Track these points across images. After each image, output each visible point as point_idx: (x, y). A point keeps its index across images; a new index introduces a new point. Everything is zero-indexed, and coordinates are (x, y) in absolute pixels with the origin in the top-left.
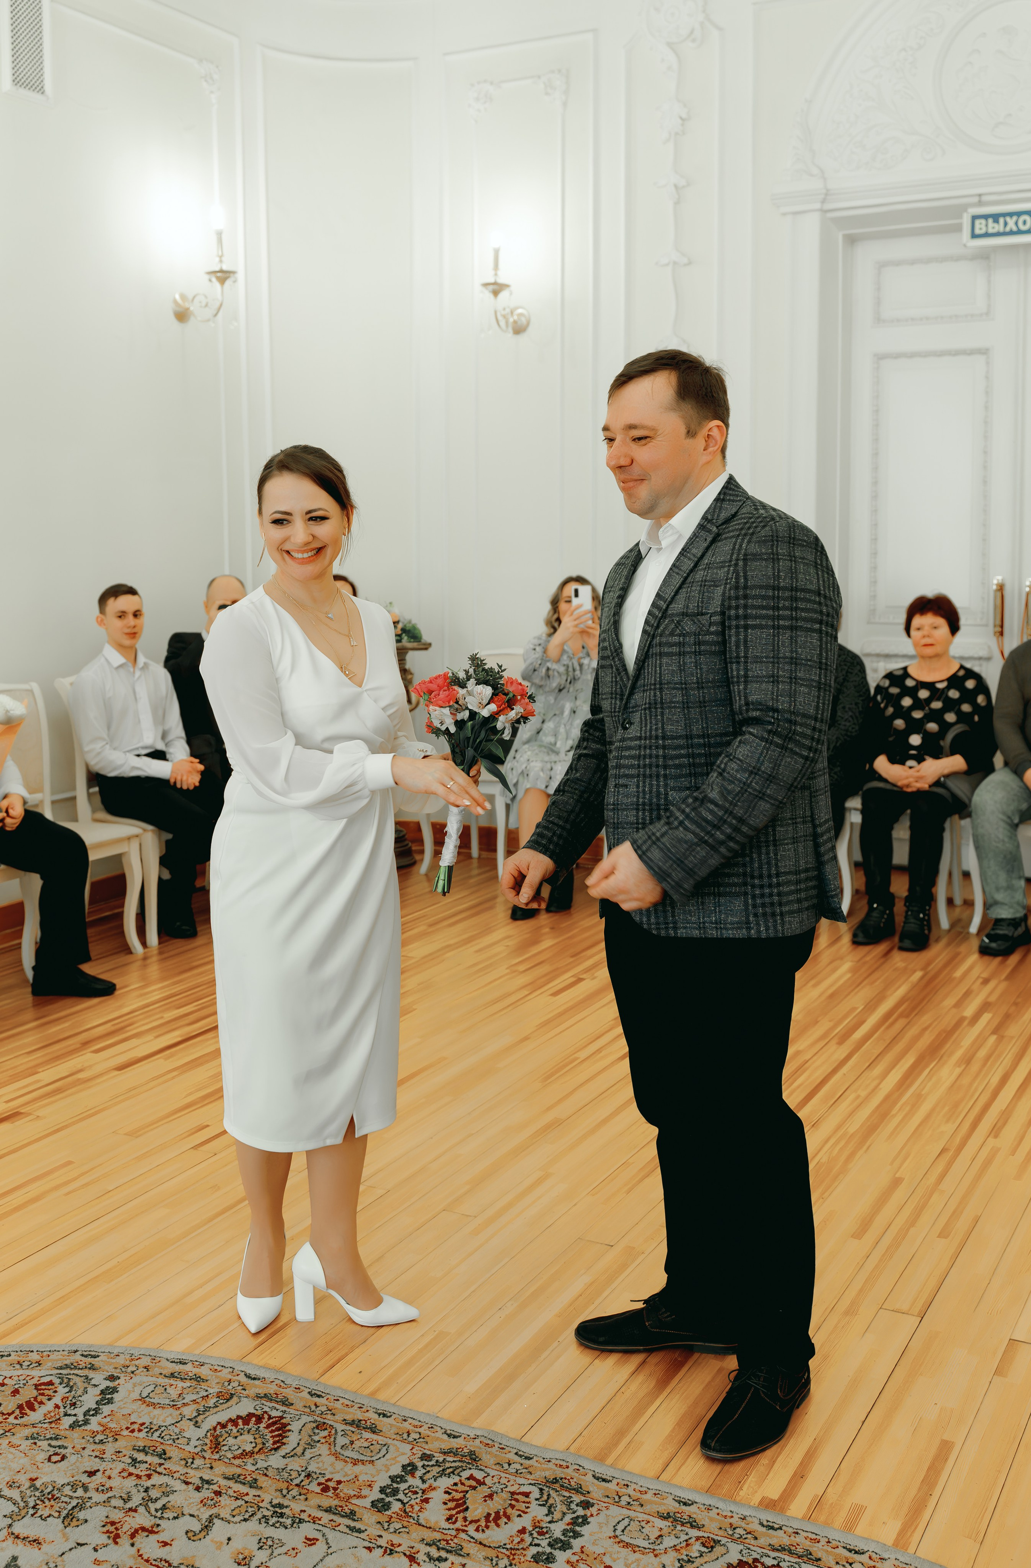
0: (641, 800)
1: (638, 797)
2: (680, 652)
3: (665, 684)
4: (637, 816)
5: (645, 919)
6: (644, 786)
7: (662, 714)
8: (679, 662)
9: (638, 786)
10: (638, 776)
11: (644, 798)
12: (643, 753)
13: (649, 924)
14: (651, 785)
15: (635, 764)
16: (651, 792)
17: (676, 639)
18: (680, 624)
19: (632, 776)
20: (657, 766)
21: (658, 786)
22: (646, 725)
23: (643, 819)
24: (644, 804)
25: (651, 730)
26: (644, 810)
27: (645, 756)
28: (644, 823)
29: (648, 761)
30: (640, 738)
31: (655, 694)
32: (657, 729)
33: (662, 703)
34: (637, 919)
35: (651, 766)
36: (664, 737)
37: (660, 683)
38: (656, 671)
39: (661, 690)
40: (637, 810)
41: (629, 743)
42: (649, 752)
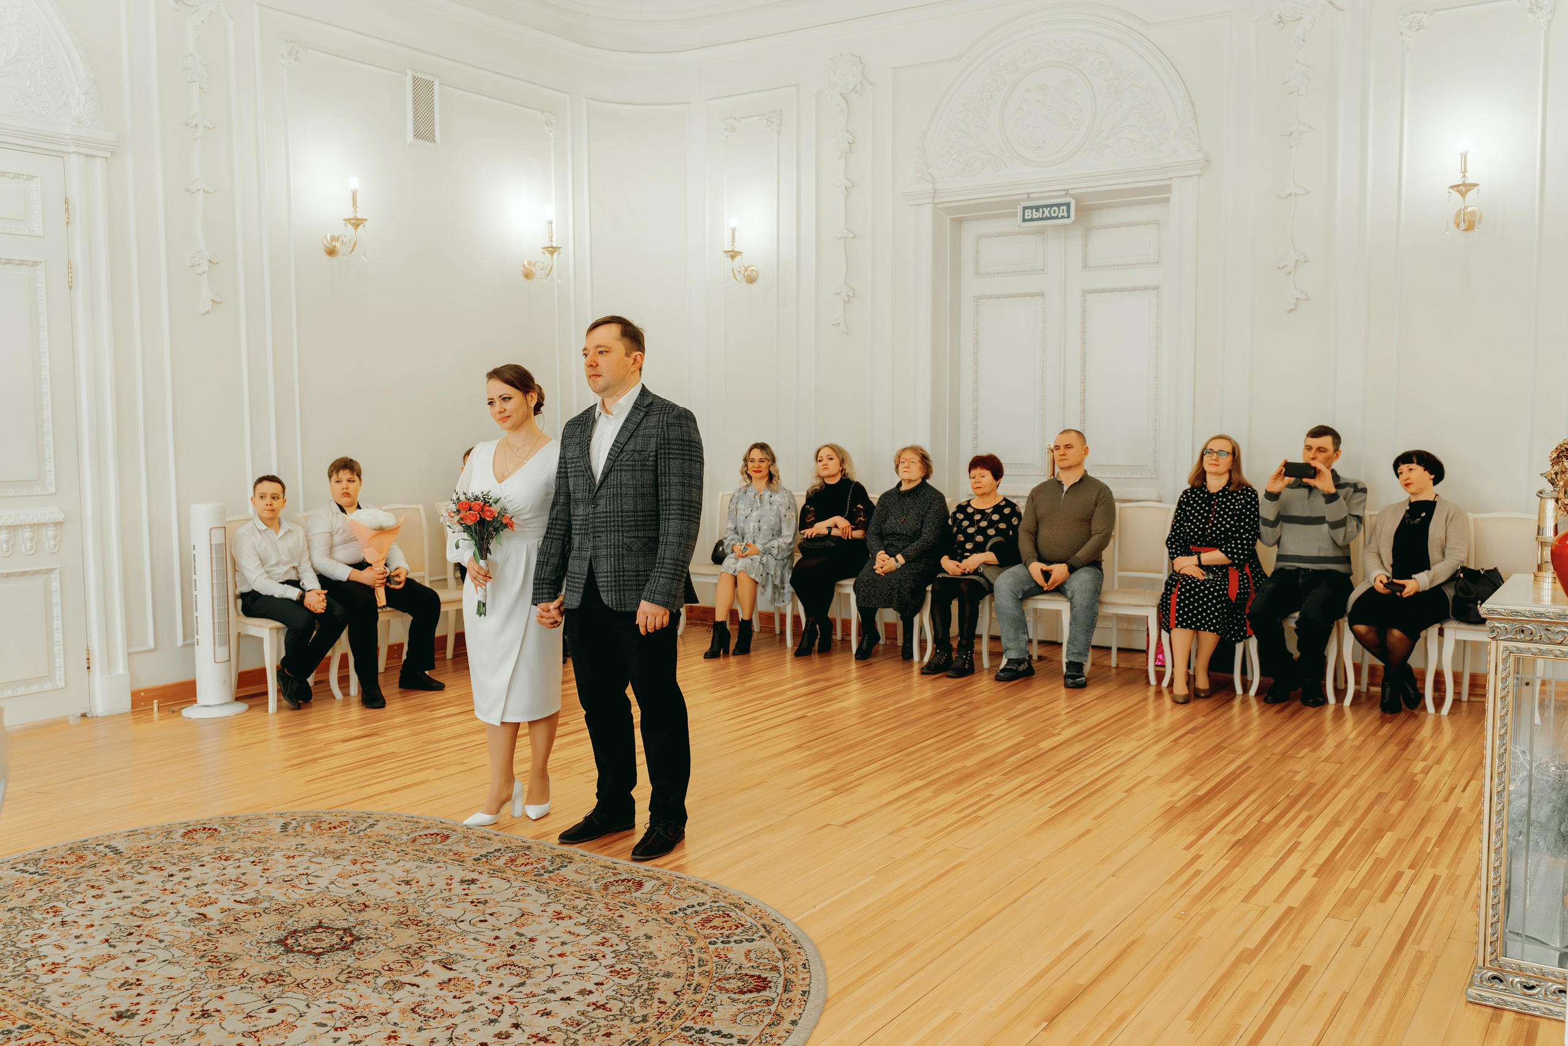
0: (609, 544)
1: (607, 542)
2: (634, 470)
3: (624, 485)
4: (607, 552)
5: (610, 603)
6: (611, 536)
8: (633, 475)
9: (607, 536)
10: (607, 531)
11: (611, 542)
12: (609, 519)
13: (612, 605)
14: (615, 536)
15: (603, 525)
16: (614, 539)
17: (630, 463)
18: (634, 456)
19: (603, 532)
20: (618, 526)
21: (619, 536)
22: (610, 505)
23: (610, 553)
24: (611, 545)
25: (614, 508)
26: (611, 548)
27: (610, 522)
28: (610, 555)
29: (612, 524)
30: (606, 512)
31: (617, 490)
32: (618, 508)
33: (621, 494)
34: (606, 603)
35: (614, 526)
36: (622, 512)
37: (621, 485)
38: (617, 479)
39: (621, 488)
40: (607, 548)
41: (599, 515)
42: (612, 519)
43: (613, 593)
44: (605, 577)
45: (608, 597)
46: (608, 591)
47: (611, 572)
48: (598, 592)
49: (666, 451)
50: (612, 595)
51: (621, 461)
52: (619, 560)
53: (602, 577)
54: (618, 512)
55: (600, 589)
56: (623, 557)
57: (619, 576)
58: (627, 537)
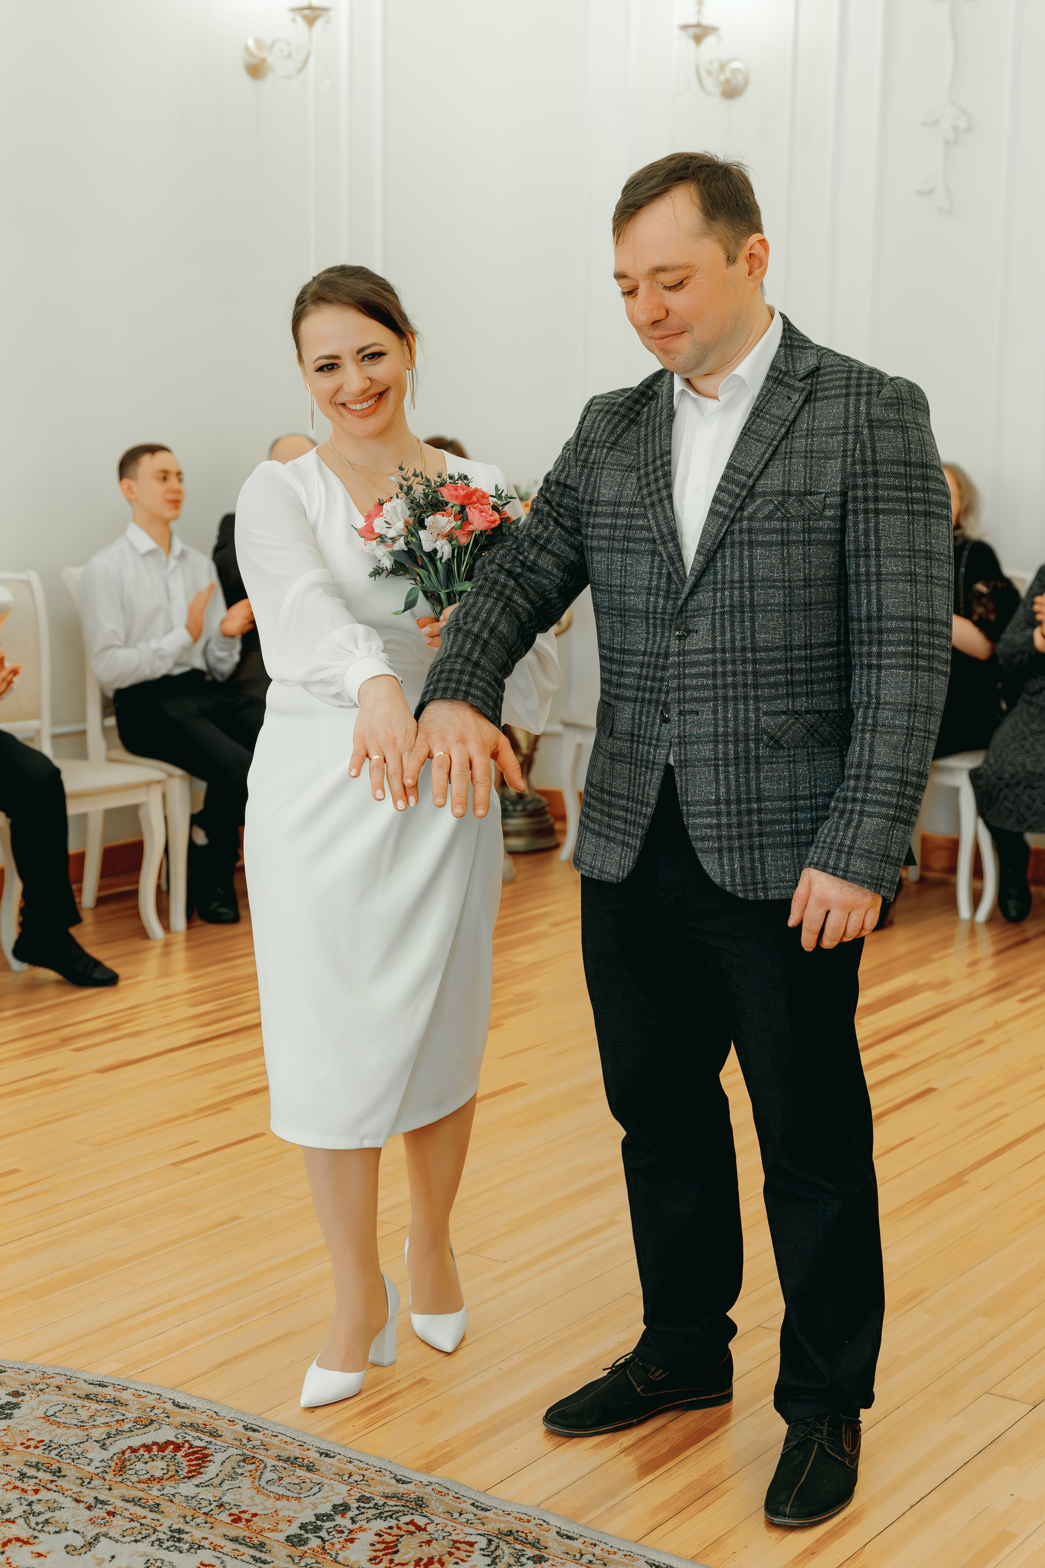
0: (721, 730)
1: (716, 726)
2: (782, 541)
3: (758, 582)
4: (716, 750)
5: (728, 880)
6: (726, 711)
7: (752, 620)
8: (783, 554)
9: (715, 712)
10: (715, 699)
11: (726, 726)
12: (720, 669)
13: (734, 885)
14: (736, 710)
15: (707, 685)
16: (736, 718)
17: (777, 525)
18: (783, 506)
19: (706, 700)
20: (745, 686)
21: (747, 710)
22: (723, 634)
23: (726, 753)
24: (726, 734)
25: (733, 640)
26: (726, 742)
27: (724, 674)
28: (726, 759)
29: (730, 680)
30: (714, 651)
31: (742, 595)
32: (743, 639)
33: (752, 605)
34: (717, 880)
35: (735, 686)
36: (754, 650)
37: (751, 580)
38: (741, 565)
39: (752, 588)
40: (716, 742)
41: (695, 658)
42: (729, 667)
43: (736, 855)
44: (710, 814)
45: (722, 866)
46: (720, 850)
47: (728, 802)
48: (692, 852)
49: (870, 493)
50: (731, 860)
51: (751, 518)
52: (747, 771)
53: (700, 815)
54: (743, 649)
55: (698, 845)
56: (757, 763)
57: (750, 812)
58: (766, 713)
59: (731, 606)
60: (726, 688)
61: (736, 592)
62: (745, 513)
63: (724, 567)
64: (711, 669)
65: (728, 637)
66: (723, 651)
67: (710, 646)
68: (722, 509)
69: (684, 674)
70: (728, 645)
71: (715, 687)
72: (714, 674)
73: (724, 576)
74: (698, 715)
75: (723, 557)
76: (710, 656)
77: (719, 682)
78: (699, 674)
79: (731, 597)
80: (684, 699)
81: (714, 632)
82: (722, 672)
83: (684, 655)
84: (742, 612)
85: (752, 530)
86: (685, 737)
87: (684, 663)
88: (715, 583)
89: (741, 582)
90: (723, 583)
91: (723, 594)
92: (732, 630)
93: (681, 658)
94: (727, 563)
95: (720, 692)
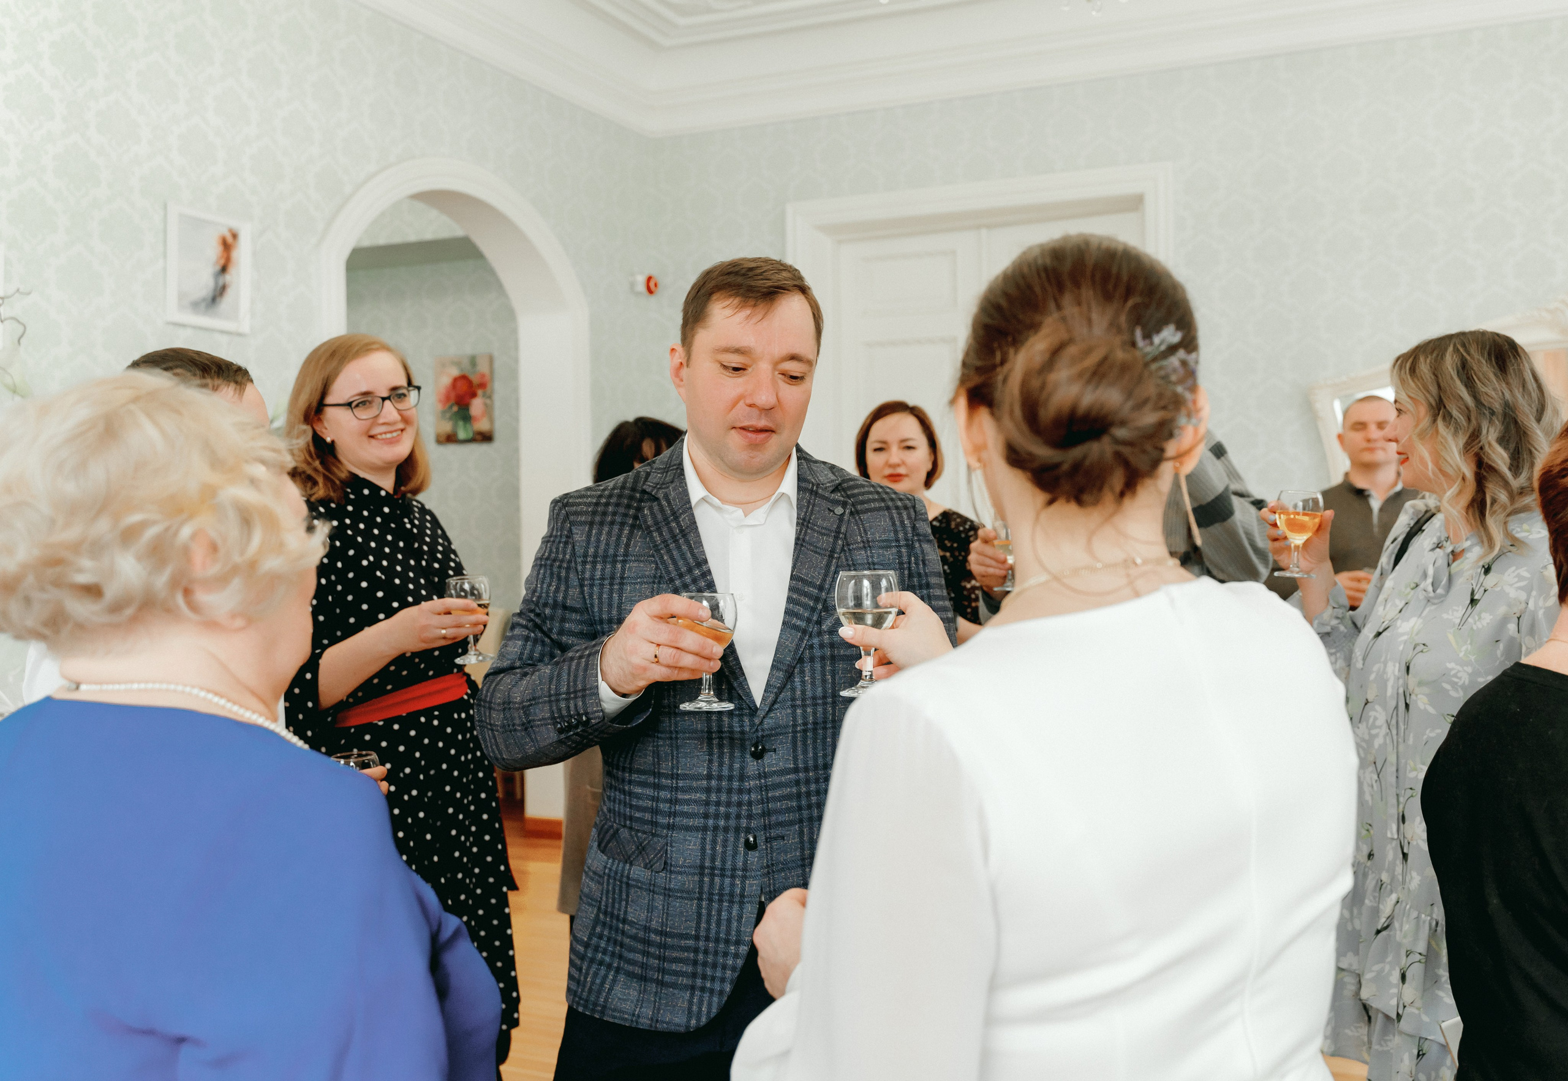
59: (815, 723)
60: (810, 809)
61: (820, 709)
62: (823, 627)
63: (803, 682)
64: (794, 790)
65: (811, 755)
66: (806, 770)
67: (792, 766)
68: (799, 623)
69: (768, 799)
70: (811, 763)
71: (800, 808)
72: (799, 796)
73: (803, 692)
74: (784, 840)
75: (802, 672)
76: (792, 776)
77: (804, 802)
78: (783, 797)
79: (815, 713)
80: (770, 825)
81: (795, 750)
82: (806, 793)
83: (765, 777)
84: (825, 728)
85: (834, 644)
86: (773, 865)
87: (766, 786)
88: (793, 699)
89: (824, 697)
90: (804, 700)
91: (805, 711)
92: (815, 748)
93: (763, 781)
94: (806, 678)
95: (805, 813)
